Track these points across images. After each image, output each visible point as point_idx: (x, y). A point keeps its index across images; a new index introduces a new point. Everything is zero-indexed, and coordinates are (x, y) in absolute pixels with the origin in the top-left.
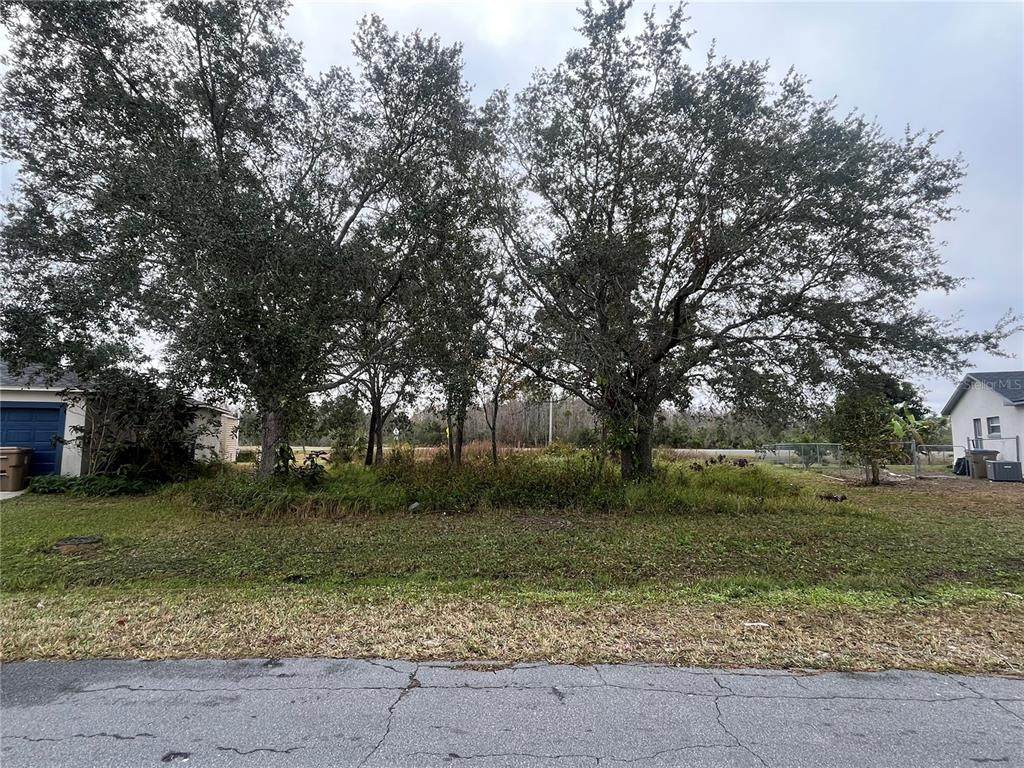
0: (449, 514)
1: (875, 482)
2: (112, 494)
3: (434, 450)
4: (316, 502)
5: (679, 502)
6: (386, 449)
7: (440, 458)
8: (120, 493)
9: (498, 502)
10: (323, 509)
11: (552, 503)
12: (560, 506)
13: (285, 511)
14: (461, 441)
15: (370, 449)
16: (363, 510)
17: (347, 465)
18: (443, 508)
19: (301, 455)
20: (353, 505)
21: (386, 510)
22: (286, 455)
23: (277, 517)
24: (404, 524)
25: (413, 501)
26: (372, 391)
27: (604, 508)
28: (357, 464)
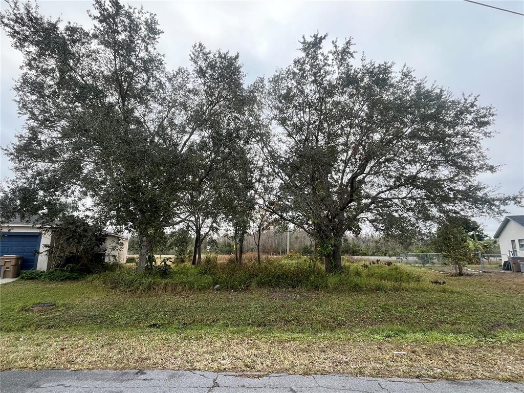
0: (235, 291)
1: (461, 274)
2: (62, 280)
3: (227, 257)
4: (166, 284)
5: (356, 285)
6: (203, 256)
7: (231, 261)
8: (66, 279)
9: (261, 284)
10: (170, 288)
11: (289, 285)
12: (293, 287)
13: (150, 289)
14: (241, 252)
15: (195, 257)
16: (190, 289)
17: (182, 265)
18: (232, 288)
19: (159, 259)
20: (185, 286)
21: (203, 289)
22: (151, 259)
23: (146, 292)
24: (212, 296)
25: (216, 284)
26: (196, 226)
27: (317, 288)
28: (188, 264)
